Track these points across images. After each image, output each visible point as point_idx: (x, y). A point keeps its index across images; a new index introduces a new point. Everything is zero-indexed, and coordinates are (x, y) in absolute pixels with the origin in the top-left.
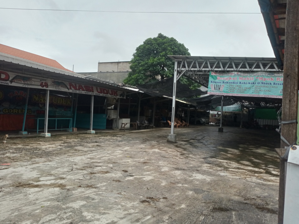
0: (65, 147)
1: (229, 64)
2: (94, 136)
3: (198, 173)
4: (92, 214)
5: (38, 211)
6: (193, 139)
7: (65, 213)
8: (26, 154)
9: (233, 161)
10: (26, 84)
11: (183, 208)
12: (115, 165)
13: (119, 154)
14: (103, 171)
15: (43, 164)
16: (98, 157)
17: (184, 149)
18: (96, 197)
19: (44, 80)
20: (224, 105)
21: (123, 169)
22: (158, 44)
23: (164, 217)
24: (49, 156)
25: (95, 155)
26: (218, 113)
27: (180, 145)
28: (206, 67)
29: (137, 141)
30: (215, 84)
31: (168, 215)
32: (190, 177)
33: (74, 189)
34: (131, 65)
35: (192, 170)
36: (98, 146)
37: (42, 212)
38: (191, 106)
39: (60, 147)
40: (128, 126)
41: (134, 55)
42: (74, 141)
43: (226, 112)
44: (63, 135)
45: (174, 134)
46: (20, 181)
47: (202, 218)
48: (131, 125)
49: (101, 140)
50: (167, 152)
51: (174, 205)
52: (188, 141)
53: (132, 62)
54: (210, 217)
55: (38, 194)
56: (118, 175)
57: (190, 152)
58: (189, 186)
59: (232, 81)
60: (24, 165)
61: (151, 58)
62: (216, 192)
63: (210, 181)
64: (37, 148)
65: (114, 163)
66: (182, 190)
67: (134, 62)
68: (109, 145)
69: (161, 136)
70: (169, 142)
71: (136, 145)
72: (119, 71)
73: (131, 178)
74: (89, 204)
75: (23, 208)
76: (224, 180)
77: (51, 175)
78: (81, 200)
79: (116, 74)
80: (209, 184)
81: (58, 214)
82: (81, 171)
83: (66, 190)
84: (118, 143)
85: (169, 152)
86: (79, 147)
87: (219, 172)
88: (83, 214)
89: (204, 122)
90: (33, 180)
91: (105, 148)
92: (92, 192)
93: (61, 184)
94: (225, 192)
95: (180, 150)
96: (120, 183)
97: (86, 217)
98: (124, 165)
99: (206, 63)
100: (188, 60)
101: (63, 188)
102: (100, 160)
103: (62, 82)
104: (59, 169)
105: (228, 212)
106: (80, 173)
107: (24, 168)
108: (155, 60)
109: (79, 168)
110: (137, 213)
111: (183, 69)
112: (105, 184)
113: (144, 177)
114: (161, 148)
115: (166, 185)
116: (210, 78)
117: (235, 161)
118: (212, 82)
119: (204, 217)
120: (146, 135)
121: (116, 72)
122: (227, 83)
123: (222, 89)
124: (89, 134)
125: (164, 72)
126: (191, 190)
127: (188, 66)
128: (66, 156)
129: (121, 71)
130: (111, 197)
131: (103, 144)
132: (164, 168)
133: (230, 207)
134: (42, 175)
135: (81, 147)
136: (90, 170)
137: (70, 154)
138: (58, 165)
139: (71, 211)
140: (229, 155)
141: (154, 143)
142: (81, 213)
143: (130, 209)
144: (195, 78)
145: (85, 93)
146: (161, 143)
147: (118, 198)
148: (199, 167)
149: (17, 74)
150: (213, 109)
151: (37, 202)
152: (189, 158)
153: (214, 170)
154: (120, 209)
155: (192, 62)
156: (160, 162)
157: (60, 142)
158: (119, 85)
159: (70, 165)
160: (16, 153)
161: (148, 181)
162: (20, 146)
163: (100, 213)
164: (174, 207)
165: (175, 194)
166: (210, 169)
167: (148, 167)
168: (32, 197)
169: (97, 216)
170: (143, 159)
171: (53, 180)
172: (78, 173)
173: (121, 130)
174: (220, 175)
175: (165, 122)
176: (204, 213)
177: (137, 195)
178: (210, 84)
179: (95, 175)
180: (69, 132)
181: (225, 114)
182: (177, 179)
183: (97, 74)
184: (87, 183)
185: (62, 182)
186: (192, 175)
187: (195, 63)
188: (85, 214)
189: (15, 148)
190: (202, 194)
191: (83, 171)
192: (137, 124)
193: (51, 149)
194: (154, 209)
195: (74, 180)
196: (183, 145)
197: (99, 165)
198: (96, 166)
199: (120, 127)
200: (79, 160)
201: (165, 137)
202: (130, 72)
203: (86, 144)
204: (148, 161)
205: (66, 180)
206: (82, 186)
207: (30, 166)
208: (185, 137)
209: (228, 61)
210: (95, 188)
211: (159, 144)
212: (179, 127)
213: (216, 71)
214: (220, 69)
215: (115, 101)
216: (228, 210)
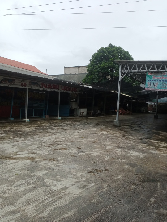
0: (39, 129)
1: (162, 66)
2: (60, 121)
3: (134, 151)
4: (51, 181)
5: (13, 178)
6: (134, 124)
7: (32, 179)
8: (10, 135)
9: (163, 142)
10: (11, 84)
11: (119, 179)
12: (72, 143)
13: (76, 135)
14: (63, 148)
15: (21, 142)
16: (61, 137)
17: (126, 132)
18: (56, 168)
19: (24, 81)
20: (159, 98)
21: (78, 147)
22: (109, 52)
23: (104, 185)
24: (26, 136)
25: (59, 136)
26: (154, 104)
27: (123, 128)
28: (144, 69)
29: (91, 125)
30: (151, 82)
31: (108, 184)
32: (128, 154)
33: (41, 161)
34: (88, 68)
35: (130, 148)
36: (62, 129)
37: (16, 178)
38: (134, 99)
39: (35, 129)
40: (85, 114)
41: (90, 61)
42: (45, 125)
43: (160, 103)
44: (38, 120)
45: (119, 120)
46: (3, 154)
47: (133, 187)
48: (87, 113)
49: (65, 124)
50: (113, 134)
51: (113, 175)
52: (130, 125)
53: (88, 66)
54: (140, 186)
55: (15, 165)
56: (73, 151)
57: (130, 134)
58: (126, 161)
59: (164, 79)
60: (8, 143)
61: (103, 62)
62: (146, 166)
63: (143, 157)
64: (19, 130)
65: (72, 142)
66: (121, 164)
67: (90, 67)
68: (70, 128)
69: (109, 122)
70: (115, 126)
71: (90, 128)
72: (79, 73)
73: (83, 154)
74: (50, 173)
75: (3, 175)
76: (154, 157)
77: (26, 150)
78: (45, 170)
79: (77, 75)
80: (142, 159)
81: (27, 180)
82: (47, 148)
83: (35, 162)
84: (76, 127)
85: (114, 134)
86: (49, 130)
87: (151, 150)
88: (45, 180)
89: (144, 111)
90: (12, 154)
91: (67, 130)
92: (53, 164)
93: (32, 157)
94: (154, 166)
95: (123, 132)
96: (74, 157)
97: (46, 183)
98: (79, 144)
99: (144, 66)
100: (129, 64)
101: (33, 160)
102: (62, 139)
103: (37, 83)
104: (32, 146)
105: (154, 182)
106: (47, 149)
107: (7, 145)
108: (106, 64)
109: (46, 145)
110: (84, 181)
111: (125, 71)
112: (63, 158)
113: (92, 153)
114: (108, 131)
115: (109, 159)
116: (147, 77)
117: (165, 141)
118: (148, 80)
119: (135, 186)
120: (98, 121)
121: (77, 74)
122: (161, 81)
123: (157, 86)
124: (57, 119)
125: (113, 73)
126: (127, 164)
127: (129, 68)
128: (38, 136)
129: (81, 73)
130: (66, 168)
131: (66, 127)
132: (109, 146)
133: (156, 178)
134: (19, 151)
135: (50, 130)
136: (54, 147)
137: (41, 135)
138: (31, 143)
139: (36, 178)
140: (160, 137)
141: (103, 127)
142: (44, 179)
143: (79, 178)
144: (136, 78)
145: (53, 90)
146: (108, 127)
147: (71, 169)
148: (136, 146)
149: (4, 77)
150: (150, 101)
151: (13, 171)
152: (129, 139)
153: (147, 149)
154: (72, 177)
155: (133, 65)
156: (106, 142)
157: (36, 126)
158: (78, 84)
159: (40, 143)
160: (4, 134)
161: (95, 157)
162: (7, 129)
163: (57, 181)
164: (113, 177)
165: (115, 167)
166: (144, 148)
167: (97, 145)
168: (10, 167)
169: (55, 183)
170: (94, 139)
171: (27, 154)
172: (45, 149)
173: (80, 116)
174: (151, 152)
175: (113, 111)
176: (135, 183)
177: (86, 167)
178: (147, 82)
179: (57, 151)
180: (43, 118)
181: (160, 104)
182: (118, 155)
183: (63, 76)
184: (50, 157)
185: (33, 155)
186: (129, 153)
187: (135, 66)
188: (46, 180)
189: (3, 130)
190: (135, 168)
191: (49, 148)
192: (92, 112)
193: (28, 131)
194: (97, 178)
195: (42, 155)
196: (126, 129)
197: (61, 143)
198: (59, 144)
199: (79, 115)
200: (47, 139)
201: (112, 122)
202: (87, 74)
203: (53, 127)
204: (97, 141)
205: (36, 154)
206: (46, 159)
207: (12, 143)
208: (127, 122)
209: (161, 64)
210: (56, 161)
211: (107, 128)
212: (124, 114)
213: (152, 72)
214: (155, 71)
215: (76, 96)
216: (155, 181)
